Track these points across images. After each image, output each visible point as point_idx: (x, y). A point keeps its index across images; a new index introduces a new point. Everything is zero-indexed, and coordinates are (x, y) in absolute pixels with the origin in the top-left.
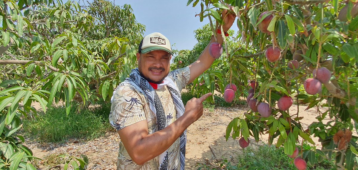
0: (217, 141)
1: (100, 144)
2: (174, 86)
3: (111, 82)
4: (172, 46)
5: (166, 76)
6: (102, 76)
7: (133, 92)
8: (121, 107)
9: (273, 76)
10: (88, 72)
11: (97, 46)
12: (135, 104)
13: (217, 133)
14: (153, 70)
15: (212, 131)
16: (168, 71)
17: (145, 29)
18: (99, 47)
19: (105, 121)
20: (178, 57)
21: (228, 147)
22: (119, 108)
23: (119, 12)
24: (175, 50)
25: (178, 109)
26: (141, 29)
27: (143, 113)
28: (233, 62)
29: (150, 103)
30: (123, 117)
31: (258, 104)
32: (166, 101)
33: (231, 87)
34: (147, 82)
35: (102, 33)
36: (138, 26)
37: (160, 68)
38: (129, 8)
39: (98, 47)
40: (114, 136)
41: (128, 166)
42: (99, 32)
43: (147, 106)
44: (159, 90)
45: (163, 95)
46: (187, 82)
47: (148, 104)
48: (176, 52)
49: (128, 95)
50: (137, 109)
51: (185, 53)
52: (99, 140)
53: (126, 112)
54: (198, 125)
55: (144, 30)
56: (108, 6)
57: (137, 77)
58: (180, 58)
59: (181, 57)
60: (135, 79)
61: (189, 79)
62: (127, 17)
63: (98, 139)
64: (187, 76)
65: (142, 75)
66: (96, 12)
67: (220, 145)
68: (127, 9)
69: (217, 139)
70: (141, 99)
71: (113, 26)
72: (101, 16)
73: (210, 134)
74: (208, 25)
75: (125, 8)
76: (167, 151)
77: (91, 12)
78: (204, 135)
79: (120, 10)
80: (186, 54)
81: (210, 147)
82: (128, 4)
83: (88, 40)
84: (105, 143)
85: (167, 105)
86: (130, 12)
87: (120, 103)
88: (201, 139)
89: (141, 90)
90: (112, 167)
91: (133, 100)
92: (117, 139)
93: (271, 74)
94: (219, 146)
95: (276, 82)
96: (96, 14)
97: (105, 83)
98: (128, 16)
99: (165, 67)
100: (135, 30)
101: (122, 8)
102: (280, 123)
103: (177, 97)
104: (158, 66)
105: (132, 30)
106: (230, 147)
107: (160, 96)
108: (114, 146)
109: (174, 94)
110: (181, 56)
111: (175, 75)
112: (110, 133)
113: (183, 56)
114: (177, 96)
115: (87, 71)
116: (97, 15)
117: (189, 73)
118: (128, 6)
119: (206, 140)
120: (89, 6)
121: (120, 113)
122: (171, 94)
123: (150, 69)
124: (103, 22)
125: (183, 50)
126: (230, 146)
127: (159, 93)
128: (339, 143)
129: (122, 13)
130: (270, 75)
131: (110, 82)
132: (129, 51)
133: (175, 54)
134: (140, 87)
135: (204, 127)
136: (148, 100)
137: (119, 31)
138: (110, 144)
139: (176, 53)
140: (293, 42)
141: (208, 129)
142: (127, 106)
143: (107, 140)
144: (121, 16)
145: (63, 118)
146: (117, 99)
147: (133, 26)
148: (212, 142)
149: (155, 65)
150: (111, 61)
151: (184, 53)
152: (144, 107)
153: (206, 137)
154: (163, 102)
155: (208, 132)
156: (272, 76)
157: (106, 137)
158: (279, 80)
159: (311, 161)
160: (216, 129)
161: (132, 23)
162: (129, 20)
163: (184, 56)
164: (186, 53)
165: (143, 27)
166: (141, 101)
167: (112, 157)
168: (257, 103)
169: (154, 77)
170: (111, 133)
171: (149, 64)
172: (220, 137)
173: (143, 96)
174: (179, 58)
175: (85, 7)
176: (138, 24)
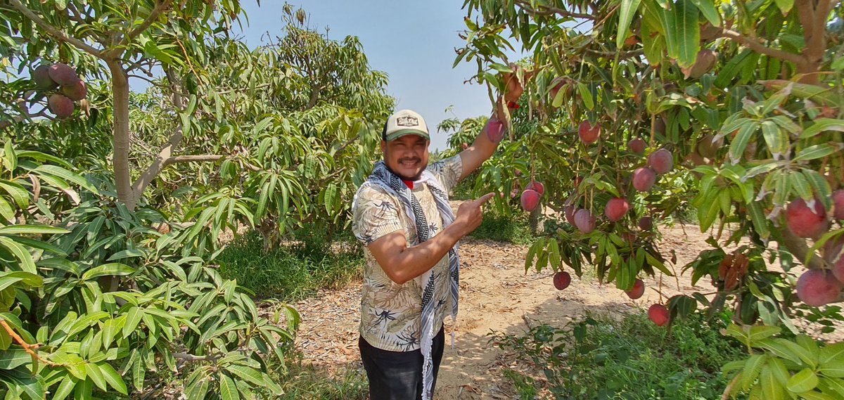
0: (542, 307)
1: (309, 309)
2: (438, 183)
3: (339, 185)
4: (446, 111)
5: (423, 169)
6: (325, 175)
7: (383, 195)
8: (371, 214)
9: (596, 166)
10: (307, 170)
11: (301, 123)
12: (388, 210)
13: (542, 293)
14: (405, 162)
15: (533, 288)
16: (425, 162)
17: (386, 81)
18: (304, 125)
19: (315, 269)
20: (459, 134)
21: (563, 318)
22: (367, 215)
23: (336, 55)
24: (453, 120)
25: (445, 217)
26: (379, 82)
27: (398, 221)
28: (536, 145)
29: (407, 207)
30: (375, 226)
31: (575, 213)
32: (426, 206)
33: (533, 186)
34: (399, 180)
35: (306, 97)
36: (374, 76)
37: (414, 158)
38: (356, 42)
39: (302, 125)
40: (333, 296)
41: (379, 293)
42: (301, 95)
43: (402, 212)
44: (416, 190)
45: (422, 196)
46: (458, 179)
47: (404, 209)
48: (455, 125)
49: (377, 198)
50: (390, 214)
51: (474, 125)
52: (306, 303)
53: (378, 220)
54: (503, 278)
55: (386, 83)
56: (315, 44)
57: (386, 174)
58: (463, 138)
59: (465, 136)
60: (382, 177)
61: (460, 174)
62: (352, 62)
63: (304, 301)
64: (457, 170)
65: (391, 171)
66: (293, 56)
67: (545, 313)
68: (351, 46)
69: (541, 303)
70: (394, 202)
71: (325, 80)
72: (302, 62)
73: (527, 295)
74: (524, 61)
75: (346, 44)
76: (432, 269)
77: (283, 55)
78: (515, 296)
79: (337, 50)
80: (477, 128)
81: (524, 318)
82: (353, 36)
83: (279, 110)
84: (318, 307)
85: (428, 211)
86: (358, 49)
87: (368, 209)
88: (509, 304)
89: (393, 191)
90: (336, 345)
91: (383, 204)
92: (340, 301)
93: (593, 163)
94: (545, 316)
95: (598, 175)
96: (292, 59)
97: (329, 186)
98: (355, 58)
99: (421, 157)
100: (367, 85)
101: (341, 46)
102: (608, 241)
103: (443, 200)
104: (411, 155)
105: (362, 86)
106: (567, 318)
107: (418, 198)
108: (335, 313)
109: (438, 196)
110: (466, 132)
111: (439, 168)
112: (324, 291)
113: (470, 132)
114: (442, 198)
115: (305, 168)
116: (294, 61)
117: (461, 165)
118: (353, 39)
119: (518, 305)
120: (278, 45)
121: (370, 221)
122: (433, 195)
123: (400, 161)
124: (305, 74)
125: (470, 118)
126: (566, 316)
127: (418, 195)
128: (726, 278)
129: (343, 55)
130: (591, 163)
131: (337, 185)
132: (365, 132)
133: (451, 128)
134: (391, 187)
135: (516, 282)
136: (403, 203)
137: (336, 90)
138: (328, 309)
139: (454, 127)
140: (615, 113)
141: (524, 285)
142: (378, 212)
143: (320, 302)
144: (339, 61)
145: (238, 262)
146: (363, 205)
147: (363, 79)
148: (530, 308)
149: (406, 155)
150: (335, 151)
151: (472, 125)
152: (398, 213)
153: (518, 300)
154: (424, 206)
155: (523, 290)
156: (594, 165)
157: (319, 298)
158: (605, 172)
159: (681, 313)
160: (542, 286)
161: (361, 71)
162: (356, 68)
163: (473, 133)
164: (476, 125)
165: (384, 77)
166: (394, 206)
167: (333, 329)
168: (574, 211)
169: (408, 172)
170: (327, 292)
171: (398, 154)
172: (550, 301)
173: (396, 198)
174: (461, 136)
175: (272, 47)
176: (373, 73)
